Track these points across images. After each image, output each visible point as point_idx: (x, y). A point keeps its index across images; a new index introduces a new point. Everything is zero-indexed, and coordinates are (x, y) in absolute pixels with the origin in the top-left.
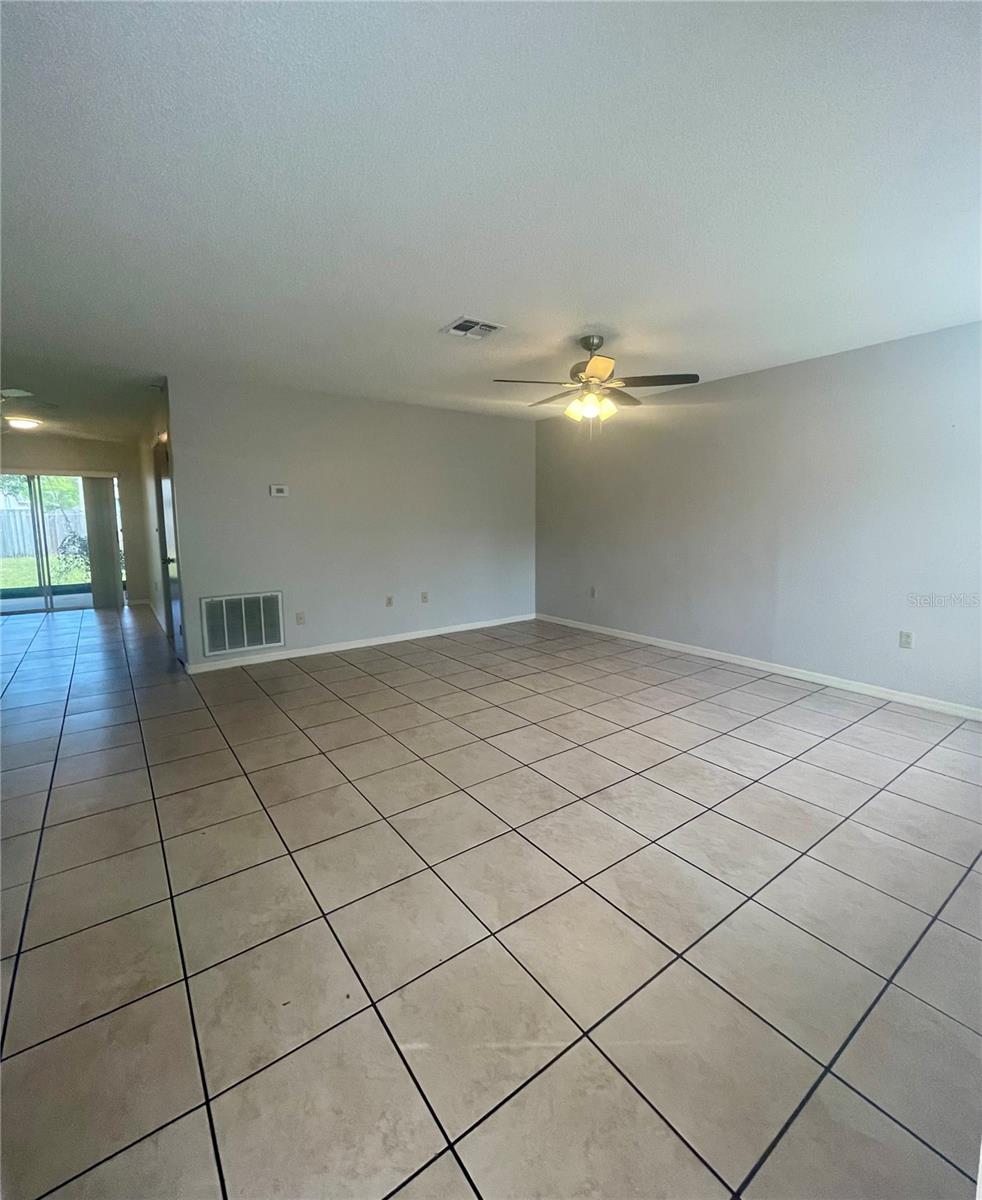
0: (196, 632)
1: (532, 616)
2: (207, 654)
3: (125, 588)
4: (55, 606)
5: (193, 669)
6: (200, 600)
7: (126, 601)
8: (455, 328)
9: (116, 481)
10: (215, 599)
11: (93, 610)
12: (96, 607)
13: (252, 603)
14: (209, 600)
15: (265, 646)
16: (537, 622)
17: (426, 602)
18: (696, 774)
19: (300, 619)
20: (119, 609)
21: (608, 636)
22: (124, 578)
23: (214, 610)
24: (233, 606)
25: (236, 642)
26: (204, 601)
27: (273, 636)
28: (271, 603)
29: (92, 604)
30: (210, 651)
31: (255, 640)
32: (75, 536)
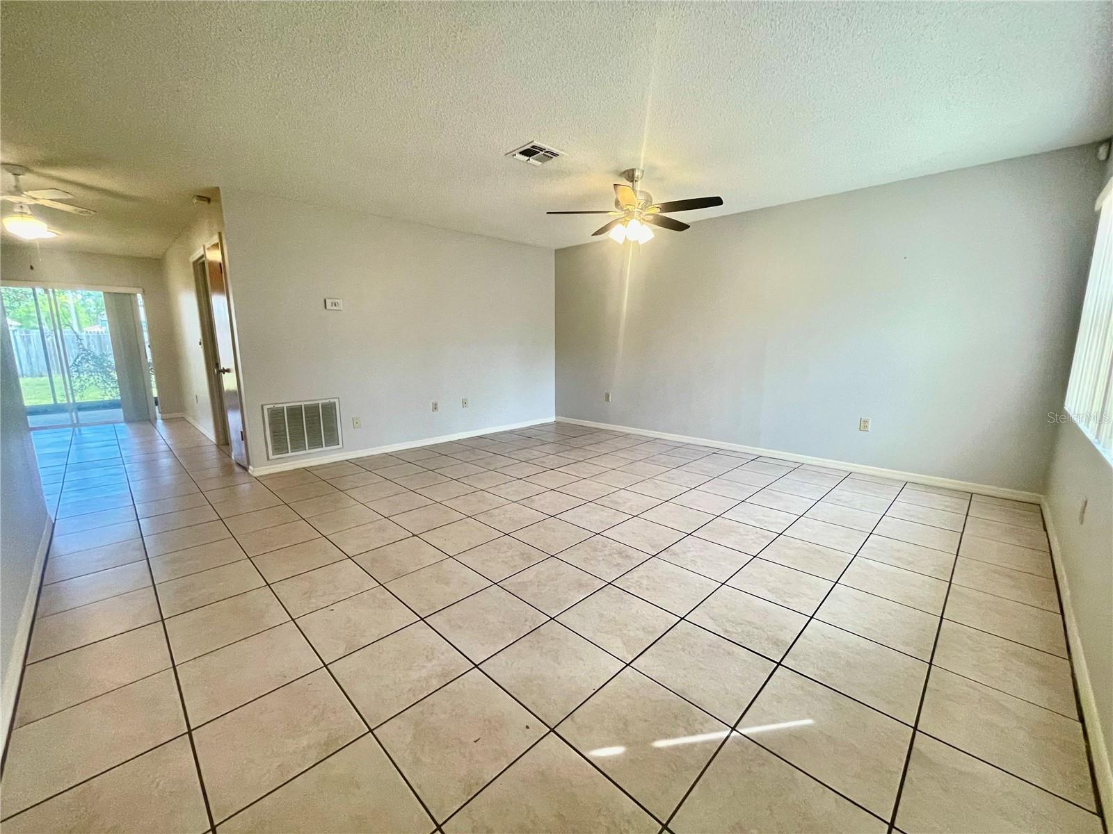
0: (260, 438)
1: (552, 419)
2: (271, 457)
3: (156, 403)
4: (80, 422)
5: (255, 471)
6: (262, 406)
7: (158, 415)
8: (521, 153)
9: (139, 296)
10: (276, 406)
11: (123, 424)
12: (128, 420)
13: (312, 410)
14: (272, 406)
15: (324, 448)
16: (557, 423)
17: (467, 407)
18: (736, 532)
19: (356, 423)
20: (152, 421)
21: (622, 432)
22: (155, 393)
23: (276, 415)
24: (295, 412)
25: (298, 446)
26: (265, 408)
27: (332, 439)
28: (330, 409)
29: (122, 419)
30: (273, 455)
31: (315, 443)
32: (89, 354)
